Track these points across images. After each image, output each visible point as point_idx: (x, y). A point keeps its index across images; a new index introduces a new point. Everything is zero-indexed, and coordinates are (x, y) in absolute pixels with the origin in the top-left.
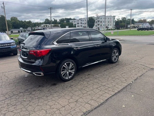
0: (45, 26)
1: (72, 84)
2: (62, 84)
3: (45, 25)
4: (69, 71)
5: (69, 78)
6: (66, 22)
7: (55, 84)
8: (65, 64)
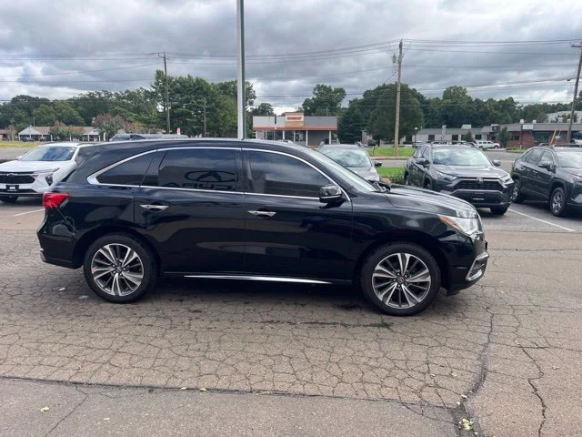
4: (123, 273)
5: (121, 295)
8: (108, 247)
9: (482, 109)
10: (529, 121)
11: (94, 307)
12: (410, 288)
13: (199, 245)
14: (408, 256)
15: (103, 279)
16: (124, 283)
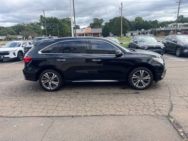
4: (52, 82)
8: (46, 74)
10: (162, 27)
11: (44, 93)
12: (144, 81)
13: (76, 71)
14: (143, 71)
15: (46, 84)
16: (52, 85)
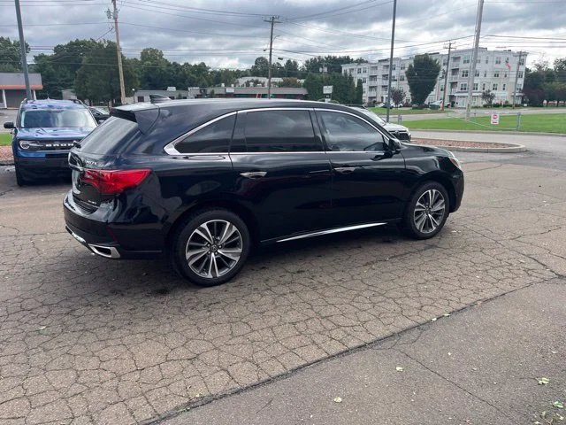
0: (252, 84)
1: (220, 297)
2: (189, 294)
3: (253, 81)
4: (219, 251)
5: (218, 275)
6: (326, 70)
7: (163, 292)
8: (204, 226)
9: (181, 72)
10: (228, 85)
12: (433, 216)
14: (434, 191)
